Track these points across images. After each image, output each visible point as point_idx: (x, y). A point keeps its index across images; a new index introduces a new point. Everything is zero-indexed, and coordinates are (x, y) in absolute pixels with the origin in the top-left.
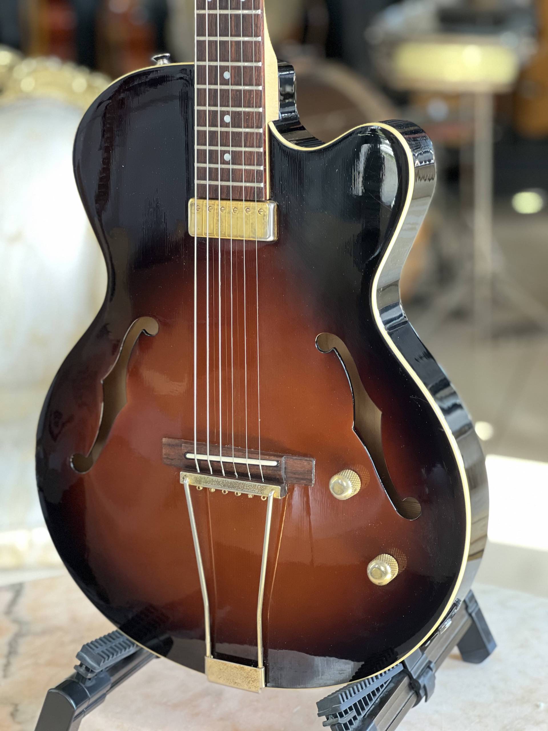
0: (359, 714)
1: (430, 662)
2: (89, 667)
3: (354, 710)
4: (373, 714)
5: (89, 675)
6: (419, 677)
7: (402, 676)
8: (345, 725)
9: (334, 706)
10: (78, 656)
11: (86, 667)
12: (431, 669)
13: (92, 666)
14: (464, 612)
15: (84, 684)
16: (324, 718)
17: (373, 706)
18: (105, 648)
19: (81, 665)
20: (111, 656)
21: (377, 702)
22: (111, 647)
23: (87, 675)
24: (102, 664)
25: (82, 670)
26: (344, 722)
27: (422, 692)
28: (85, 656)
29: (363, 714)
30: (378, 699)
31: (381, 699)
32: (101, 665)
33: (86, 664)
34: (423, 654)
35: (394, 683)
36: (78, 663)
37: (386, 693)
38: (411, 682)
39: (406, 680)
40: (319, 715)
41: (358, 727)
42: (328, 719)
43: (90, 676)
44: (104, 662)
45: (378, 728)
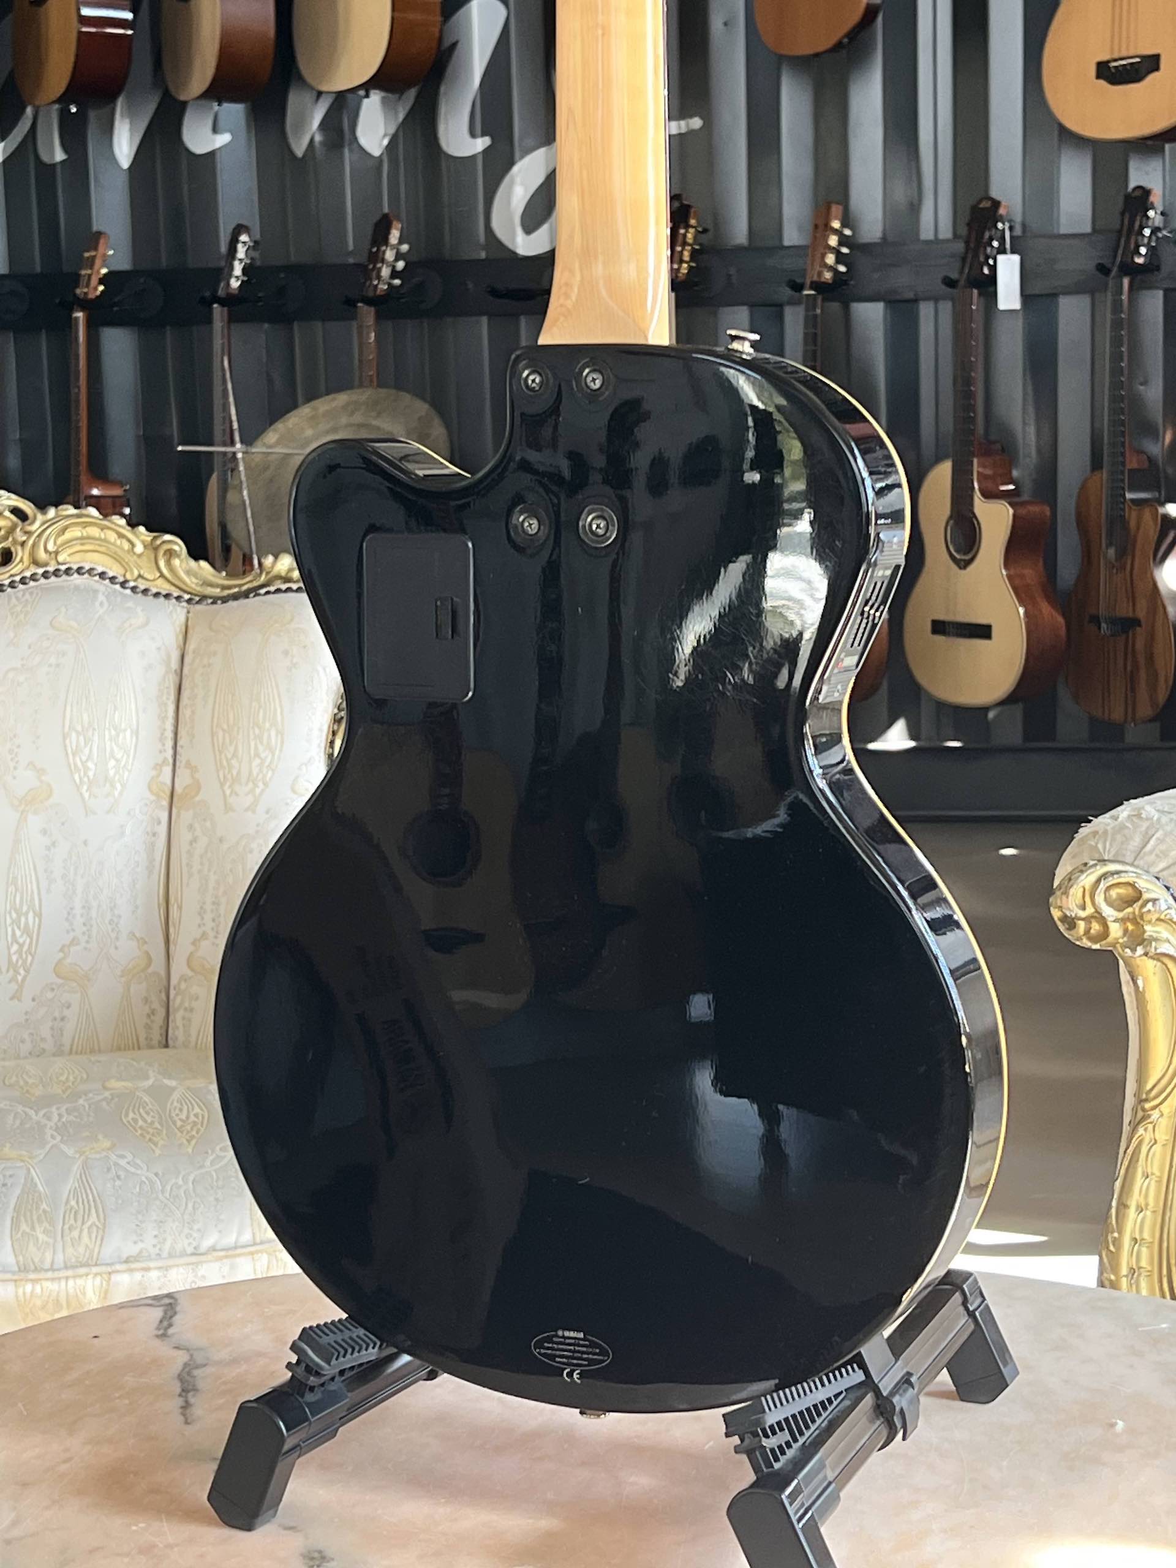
0: (795, 1440)
1: (909, 1374)
2: (311, 1364)
3: (786, 1430)
4: (818, 1443)
5: (312, 1378)
6: (893, 1393)
7: (863, 1390)
8: (772, 1450)
9: (753, 1418)
10: (294, 1348)
11: (307, 1366)
12: (912, 1385)
13: (317, 1365)
14: (961, 1309)
15: (302, 1396)
16: (736, 1440)
17: (817, 1432)
18: (341, 1337)
19: (298, 1362)
20: (350, 1350)
21: (823, 1425)
22: (351, 1338)
23: (309, 1379)
24: (334, 1362)
25: (301, 1370)
26: (771, 1446)
27: (897, 1420)
28: (306, 1347)
29: (801, 1440)
30: (826, 1422)
31: (830, 1422)
32: (332, 1364)
33: (308, 1361)
34: (897, 1360)
35: (850, 1400)
36: (294, 1359)
37: (839, 1414)
38: (879, 1402)
39: (869, 1400)
40: (727, 1435)
41: (794, 1458)
42: (742, 1440)
43: (313, 1380)
44: (337, 1359)
45: (827, 1463)
